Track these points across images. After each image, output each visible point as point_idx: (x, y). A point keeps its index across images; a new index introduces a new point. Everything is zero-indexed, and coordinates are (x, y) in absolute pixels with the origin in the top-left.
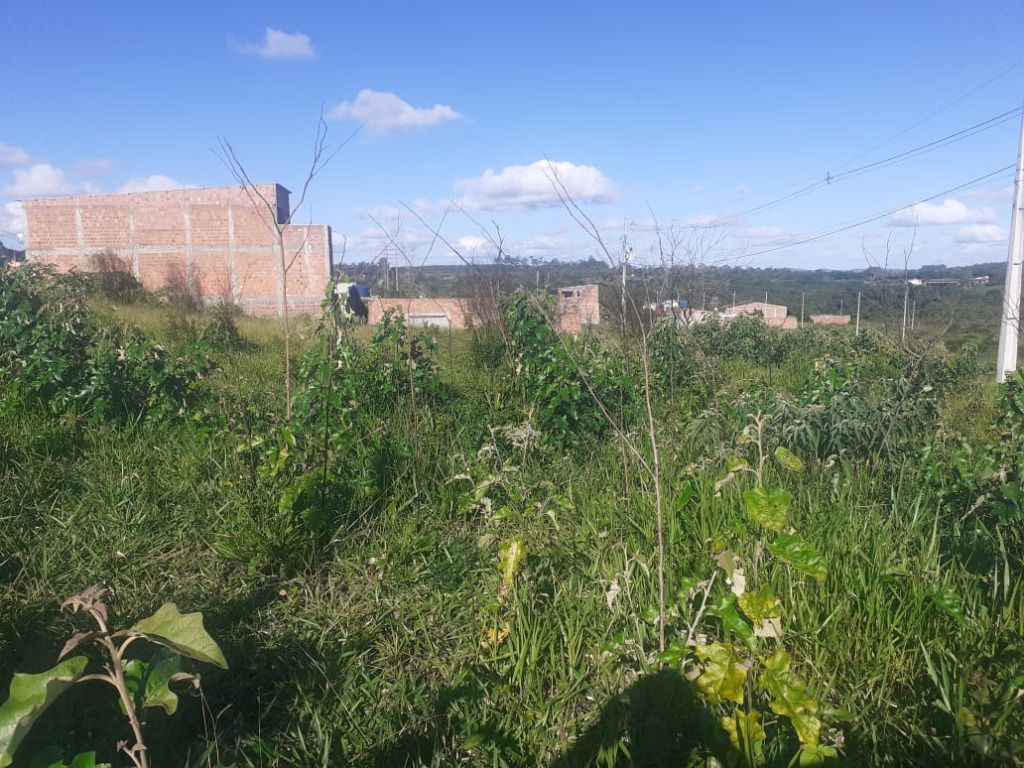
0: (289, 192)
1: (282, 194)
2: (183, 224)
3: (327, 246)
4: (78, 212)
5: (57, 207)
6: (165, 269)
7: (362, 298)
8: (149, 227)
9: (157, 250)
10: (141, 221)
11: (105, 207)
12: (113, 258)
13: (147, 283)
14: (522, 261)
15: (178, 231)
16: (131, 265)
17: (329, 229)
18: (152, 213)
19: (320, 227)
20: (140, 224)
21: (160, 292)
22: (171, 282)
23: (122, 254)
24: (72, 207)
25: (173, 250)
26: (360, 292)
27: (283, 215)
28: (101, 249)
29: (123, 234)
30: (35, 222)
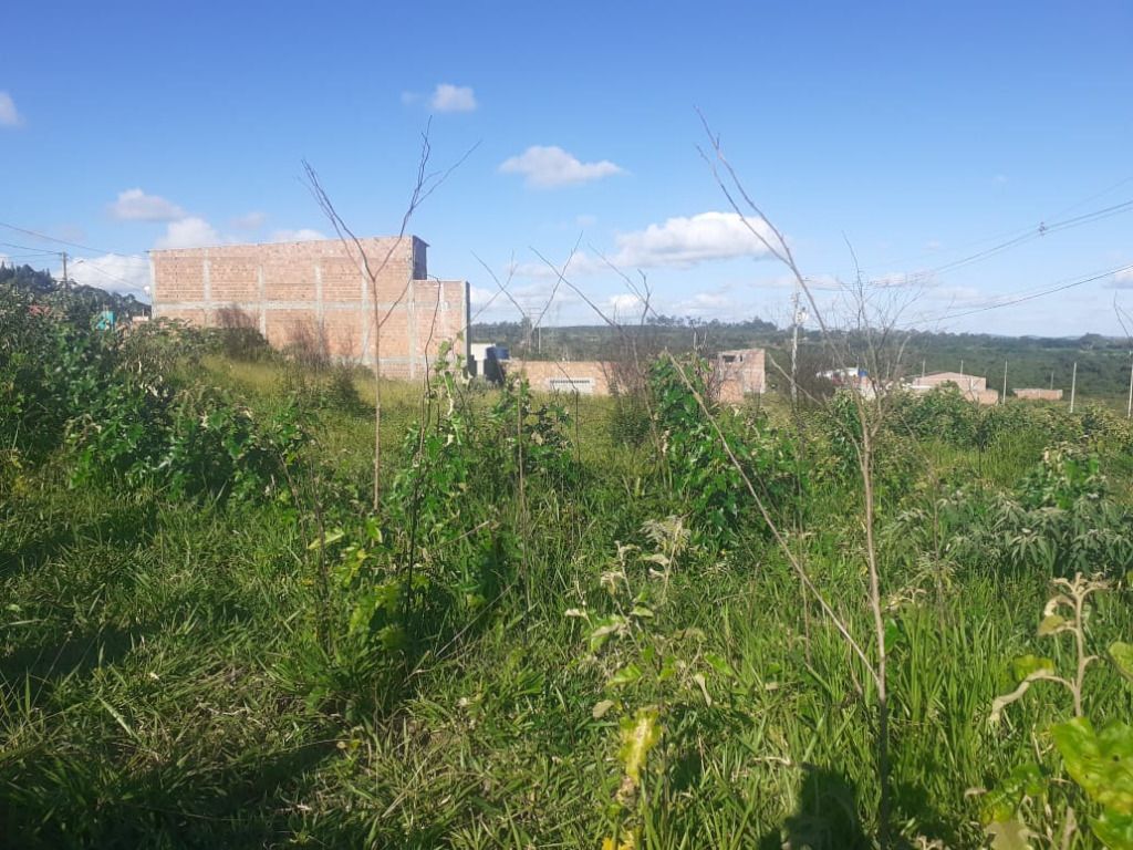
0: (426, 245)
1: (420, 247)
2: (315, 277)
3: (464, 304)
4: (206, 264)
5: (184, 259)
6: (292, 326)
7: (501, 361)
8: (278, 280)
9: (286, 306)
10: (270, 274)
11: (234, 259)
12: (237, 312)
13: (272, 339)
14: (678, 322)
15: (308, 285)
16: (256, 320)
17: (468, 285)
18: (283, 266)
19: (458, 283)
20: (269, 277)
21: (286, 351)
22: (297, 339)
23: (248, 309)
24: (201, 259)
25: (302, 306)
26: (499, 353)
27: (419, 271)
28: (226, 304)
29: (251, 288)
30: (162, 275)
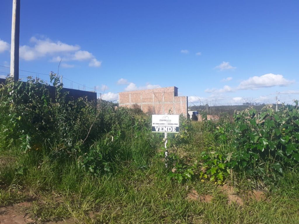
0: (177, 88)
2: (152, 97)
3: (186, 101)
4: (130, 95)
5: (126, 94)
6: (148, 108)
7: (196, 115)
8: (145, 98)
9: (146, 103)
10: (143, 96)
11: (136, 94)
12: (137, 105)
13: (144, 111)
15: (151, 99)
16: (141, 107)
17: (187, 97)
18: (146, 95)
19: (185, 97)
20: (143, 97)
21: (146, 113)
22: (149, 110)
23: (139, 104)
24: (129, 94)
25: (149, 103)
26: (196, 113)
27: (176, 94)
28: (134, 103)
29: (139, 100)
30: (121, 97)
